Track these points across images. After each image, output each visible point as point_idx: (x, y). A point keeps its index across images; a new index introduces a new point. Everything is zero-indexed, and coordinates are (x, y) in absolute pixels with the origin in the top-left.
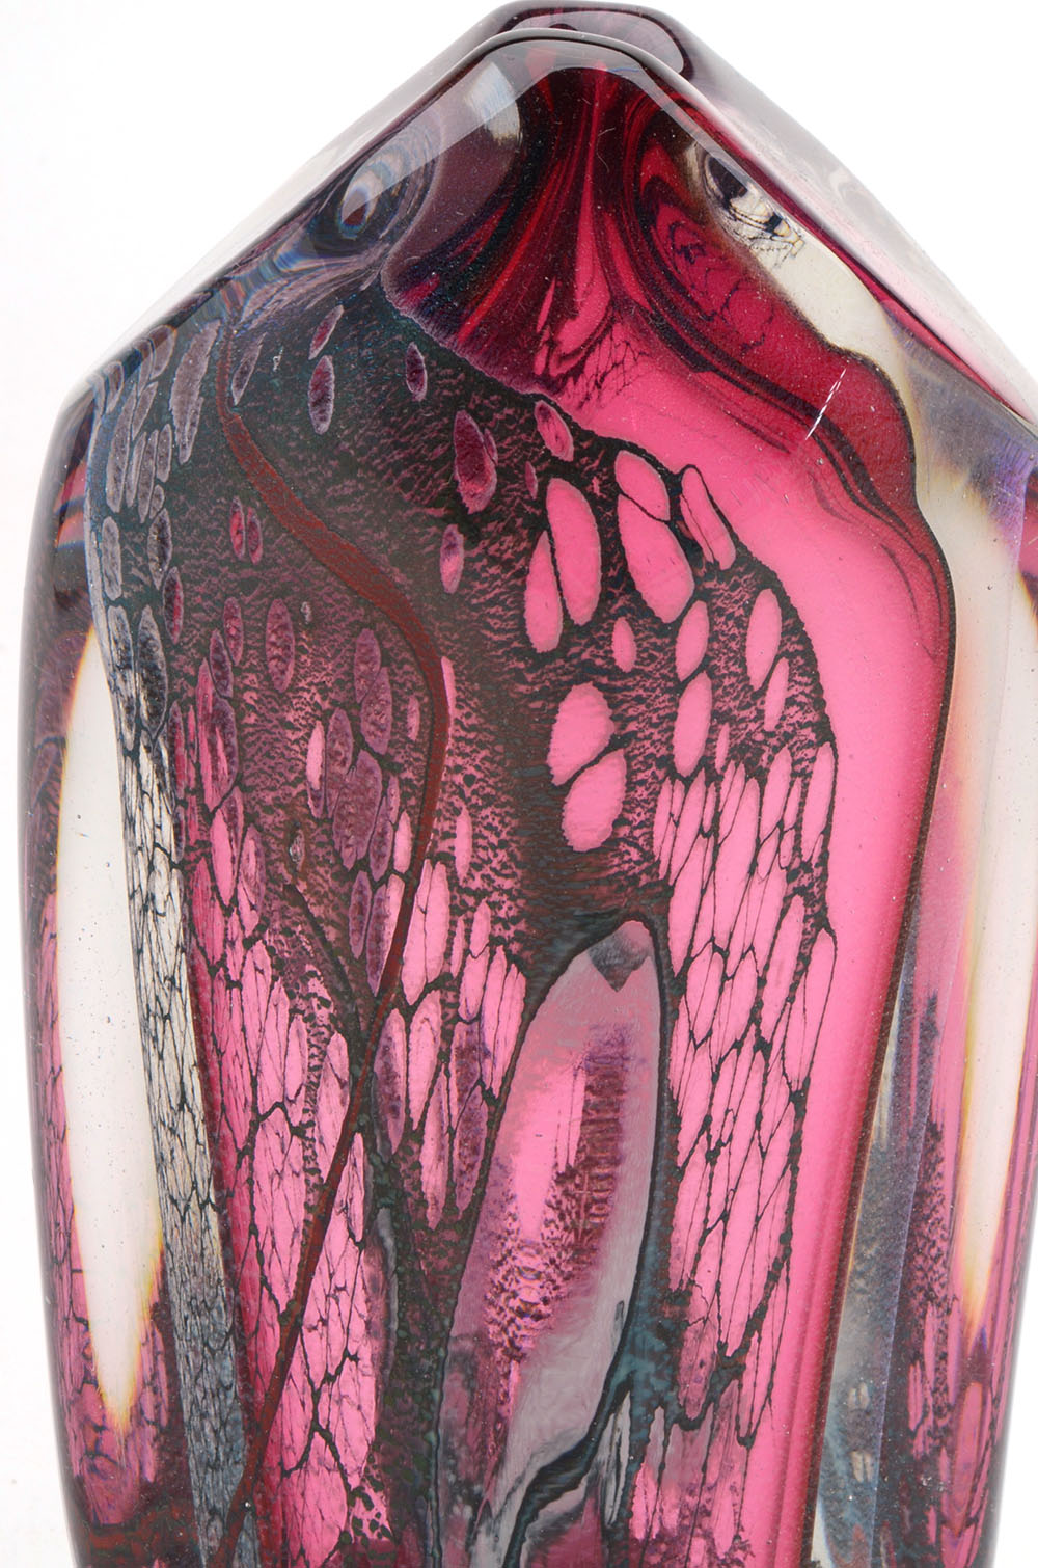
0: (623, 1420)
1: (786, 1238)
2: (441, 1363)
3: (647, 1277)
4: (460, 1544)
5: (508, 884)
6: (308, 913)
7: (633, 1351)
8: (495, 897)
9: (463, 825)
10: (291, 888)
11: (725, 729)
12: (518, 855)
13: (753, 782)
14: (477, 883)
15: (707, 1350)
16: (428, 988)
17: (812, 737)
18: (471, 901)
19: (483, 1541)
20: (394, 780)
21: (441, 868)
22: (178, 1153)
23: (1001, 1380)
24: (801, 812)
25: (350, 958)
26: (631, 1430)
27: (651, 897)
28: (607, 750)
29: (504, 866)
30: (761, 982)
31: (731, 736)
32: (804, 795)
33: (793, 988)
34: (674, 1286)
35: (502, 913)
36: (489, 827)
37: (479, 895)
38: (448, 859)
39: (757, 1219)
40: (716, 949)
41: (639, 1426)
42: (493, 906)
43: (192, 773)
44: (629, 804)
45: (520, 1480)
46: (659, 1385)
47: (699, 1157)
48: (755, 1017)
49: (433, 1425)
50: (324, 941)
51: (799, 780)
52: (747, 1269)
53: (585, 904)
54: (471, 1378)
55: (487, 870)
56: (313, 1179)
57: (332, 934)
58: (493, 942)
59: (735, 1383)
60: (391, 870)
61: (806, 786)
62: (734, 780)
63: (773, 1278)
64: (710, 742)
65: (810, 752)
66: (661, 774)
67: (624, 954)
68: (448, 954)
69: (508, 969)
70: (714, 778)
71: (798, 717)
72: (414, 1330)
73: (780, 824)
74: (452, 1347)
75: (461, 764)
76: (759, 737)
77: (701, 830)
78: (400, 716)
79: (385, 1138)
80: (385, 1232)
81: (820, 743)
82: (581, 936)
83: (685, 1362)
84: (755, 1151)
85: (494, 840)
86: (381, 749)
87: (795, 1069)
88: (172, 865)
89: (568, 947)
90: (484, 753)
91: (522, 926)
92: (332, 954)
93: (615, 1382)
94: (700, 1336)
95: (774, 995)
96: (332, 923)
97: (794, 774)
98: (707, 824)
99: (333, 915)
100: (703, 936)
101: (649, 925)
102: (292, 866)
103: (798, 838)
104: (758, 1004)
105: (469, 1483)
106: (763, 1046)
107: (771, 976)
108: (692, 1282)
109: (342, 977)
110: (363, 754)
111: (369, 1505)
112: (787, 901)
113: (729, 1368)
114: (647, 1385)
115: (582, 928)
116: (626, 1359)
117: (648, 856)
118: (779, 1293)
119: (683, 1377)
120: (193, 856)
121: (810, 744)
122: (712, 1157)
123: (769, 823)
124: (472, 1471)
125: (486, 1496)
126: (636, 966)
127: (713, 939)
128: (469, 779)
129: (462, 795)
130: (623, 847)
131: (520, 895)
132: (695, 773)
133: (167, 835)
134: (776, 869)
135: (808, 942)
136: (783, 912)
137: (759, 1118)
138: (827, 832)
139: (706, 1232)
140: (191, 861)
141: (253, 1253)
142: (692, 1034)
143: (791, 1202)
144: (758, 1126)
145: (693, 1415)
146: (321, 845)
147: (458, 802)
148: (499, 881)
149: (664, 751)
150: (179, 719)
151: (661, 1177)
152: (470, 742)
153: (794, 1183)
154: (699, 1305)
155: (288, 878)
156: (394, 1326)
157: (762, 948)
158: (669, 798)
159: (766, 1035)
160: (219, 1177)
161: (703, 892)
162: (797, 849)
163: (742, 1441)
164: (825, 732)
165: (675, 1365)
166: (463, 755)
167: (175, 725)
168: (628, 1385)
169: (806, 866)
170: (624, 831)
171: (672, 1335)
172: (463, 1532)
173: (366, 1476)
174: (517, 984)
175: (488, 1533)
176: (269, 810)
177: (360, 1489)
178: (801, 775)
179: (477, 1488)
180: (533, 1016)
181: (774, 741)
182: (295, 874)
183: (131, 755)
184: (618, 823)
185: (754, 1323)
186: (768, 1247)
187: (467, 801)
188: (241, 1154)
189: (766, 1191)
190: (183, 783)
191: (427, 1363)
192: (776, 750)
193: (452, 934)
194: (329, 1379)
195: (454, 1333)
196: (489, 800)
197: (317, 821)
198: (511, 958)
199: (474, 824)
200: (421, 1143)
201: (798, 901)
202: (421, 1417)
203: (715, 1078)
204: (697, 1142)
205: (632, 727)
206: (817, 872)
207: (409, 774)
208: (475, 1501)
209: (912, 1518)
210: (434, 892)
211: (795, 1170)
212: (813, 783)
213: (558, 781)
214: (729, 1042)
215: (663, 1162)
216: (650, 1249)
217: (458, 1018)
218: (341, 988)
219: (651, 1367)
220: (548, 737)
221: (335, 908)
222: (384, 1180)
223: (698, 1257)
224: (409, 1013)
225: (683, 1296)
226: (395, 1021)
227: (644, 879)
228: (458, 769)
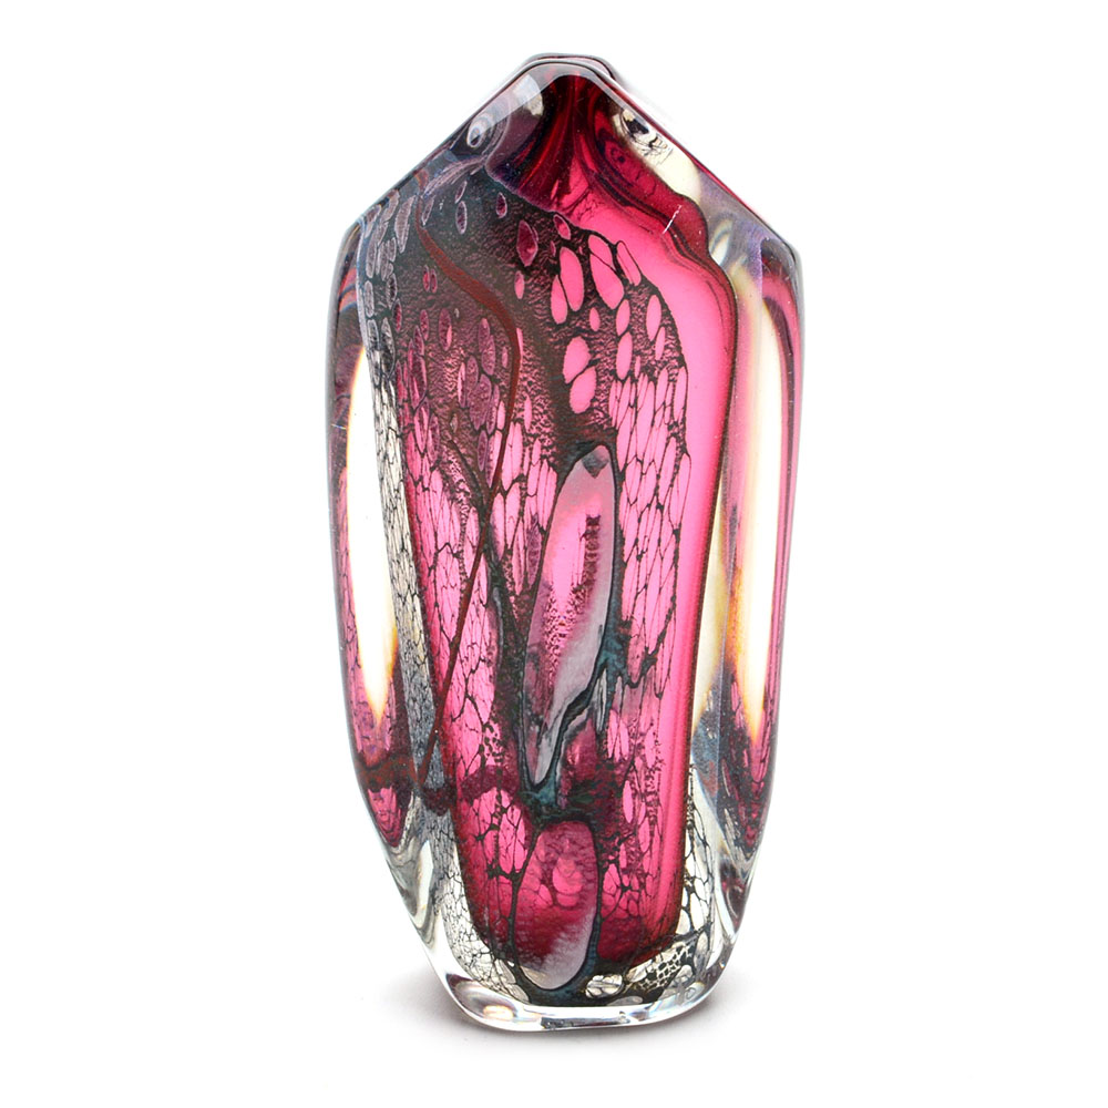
0: (603, 682)
1: (673, 599)
2: (523, 659)
3: (612, 614)
4: (534, 744)
5: (548, 430)
6: (459, 452)
7: (607, 649)
8: (542, 437)
9: (527, 405)
10: (451, 442)
11: (638, 358)
12: (552, 416)
13: (651, 383)
14: (534, 431)
15: (639, 650)
16: (513, 482)
17: (676, 364)
18: (532, 440)
19: (544, 742)
20: (497, 387)
21: (518, 424)
22: (401, 575)
23: (774, 692)
24: (673, 398)
25: (478, 471)
26: (607, 687)
27: (609, 435)
28: (588, 367)
29: (546, 422)
30: (658, 477)
31: (641, 362)
32: (674, 390)
33: (673, 480)
34: (624, 619)
35: (545, 444)
36: (539, 405)
37: (535, 436)
38: (521, 421)
39: (660, 589)
40: (638, 460)
41: (611, 685)
42: (542, 441)
43: (406, 393)
44: (598, 392)
45: (560, 712)
46: (620, 666)
47: (633, 557)
48: (656, 493)
49: (520, 689)
50: (467, 465)
51: (671, 384)
52: (657, 613)
53: (579, 438)
54: (537, 664)
55: (538, 425)
56: (463, 577)
57: (470, 461)
58: (542, 457)
59: (653, 667)
60: (496, 428)
61: (674, 386)
62: (643, 381)
63: (668, 618)
64: (632, 364)
65: (676, 371)
66: (611, 378)
67: (598, 461)
68: (522, 466)
69: (549, 470)
70: (634, 381)
71: (670, 354)
72: (511, 644)
73: (664, 403)
74: (528, 651)
75: (526, 376)
76: (653, 363)
77: (629, 405)
78: (499, 357)
79: (496, 554)
80: (496, 599)
81: (680, 367)
82: (578, 453)
83: (630, 656)
84: (658, 557)
85: (541, 410)
86: (491, 373)
87: (675, 519)
88: (397, 436)
89: (573, 458)
90: (536, 371)
91: (554, 450)
92: (470, 471)
93: (599, 664)
94: (637, 644)
95: (664, 483)
96: (470, 456)
97: (669, 381)
98: (632, 402)
99: (470, 452)
100: (632, 454)
101: (608, 448)
102: (451, 431)
103: (672, 410)
104: (657, 487)
105: (537, 715)
106: (660, 507)
107: (662, 475)
108: (632, 617)
109: (475, 481)
110: (483, 375)
111: (492, 730)
112: (668, 439)
113: (650, 660)
114: (614, 665)
115: (578, 449)
116: (604, 652)
117: (606, 416)
118: (671, 625)
119: (629, 662)
120: (406, 431)
121: (676, 367)
122: (639, 558)
123: (659, 403)
124: (539, 709)
125: (545, 720)
126: (603, 467)
127: (636, 456)
128: (530, 383)
129: (527, 391)
130: (596, 411)
131: (553, 435)
132: (626, 378)
133: (394, 424)
134: (663, 425)
135: (678, 459)
136: (667, 445)
137: (659, 540)
138: (685, 408)
139: (638, 593)
140: (405, 434)
142: (628, 500)
143: (675, 582)
144: (659, 545)
145: (635, 681)
146: (464, 420)
147: (525, 395)
148: (544, 429)
149: (612, 367)
150: (400, 368)
151: (617, 566)
152: (530, 366)
153: (676, 573)
154: (635, 629)
155: (450, 437)
156: (502, 643)
157: (658, 462)
158: (615, 389)
159: (661, 502)
160: (420, 582)
161: (631, 433)
162: (672, 416)
163: (657, 696)
164: (682, 362)
165: (626, 656)
166: (527, 372)
167: (398, 371)
168: (605, 665)
169: (676, 424)
170: (596, 404)
171: (624, 641)
172: (535, 739)
173: (491, 717)
174: (553, 476)
175: (547, 737)
176: (440, 406)
177: (488, 723)
178: (672, 381)
179: (541, 717)
180: (560, 490)
181: (660, 365)
182: (453, 434)
183: (378, 387)
184: (593, 400)
185: (661, 638)
186: (665, 604)
187: (529, 393)
188: (430, 569)
189: (664, 576)
190: (402, 398)
191: (517, 659)
192: (661, 369)
193: (524, 455)
194: (472, 672)
195: (528, 644)
196: (539, 392)
197: (463, 410)
198: (550, 465)
199: (533, 404)
200: (512, 555)
201: (673, 439)
202: (515, 686)
203: (639, 521)
204: (632, 551)
205: (598, 356)
206: (681, 427)
207: (503, 383)
208: (540, 723)
209: (736, 755)
210: (515, 436)
211: (676, 567)
212: (678, 385)
213: (567, 382)
214: (645, 504)
215: (617, 559)
216: (613, 600)
217: (527, 494)
218: (474, 485)
219: (615, 657)
220: (562, 361)
221: (472, 448)
222: (496, 574)
223: (634, 605)
224: (505, 494)
225: (628, 624)
226: (498, 499)
227: (605, 426)
228: (525, 379)
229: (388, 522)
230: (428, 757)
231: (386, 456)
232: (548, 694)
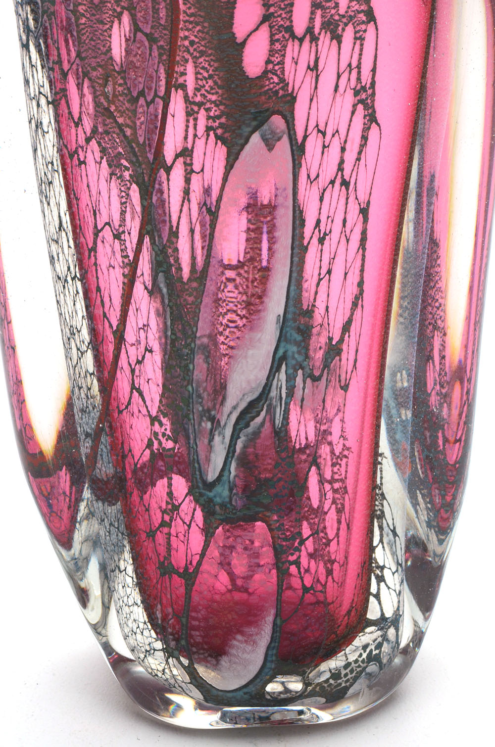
0: (282, 376)
1: (361, 284)
2: (192, 351)
3: (291, 302)
4: (206, 441)
5: (214, 98)
6: (116, 122)
7: (286, 341)
8: (208, 105)
9: (190, 68)
10: (107, 109)
11: (319, 12)
12: (219, 82)
13: (335, 41)
14: (198, 99)
15: (323, 340)
16: (177, 156)
17: (364, 18)
18: (196, 108)
19: (217, 439)
20: (155, 47)
21: (180, 92)
23: (471, 370)
24: (360, 59)
25: (138, 143)
26: (287, 381)
27: (285, 102)
28: (262, 23)
29: (212, 88)
30: (343, 149)
31: (322, 16)
32: (361, 50)
33: (360, 153)
34: (305, 307)
35: (212, 114)
36: (203, 68)
37: (200, 105)
38: (183, 87)
39: (346, 274)
40: (319, 131)
41: (291, 378)
42: (208, 110)
43: (56, 53)
44: (272, 52)
45: (235, 408)
46: (300, 358)
47: (315, 241)
48: (340, 168)
49: (190, 382)
50: (125, 136)
51: (358, 42)
52: (342, 300)
53: (254, 107)
54: (207, 357)
55: (203, 92)
56: (126, 261)
57: (128, 132)
58: (208, 129)
59: (337, 358)
60: (156, 95)
61: (362, 45)
62: (325, 40)
63: (355, 305)
64: (312, 20)
65: (363, 27)
66: (287, 36)
67: (273, 133)
68: (186, 138)
69: (216, 143)
70: (314, 39)
71: (357, 7)
72: (179, 334)
73: (350, 65)
74: (198, 342)
75: (187, 35)
76: (337, 17)
77: (309, 67)
79: (160, 237)
80: (162, 285)
81: (369, 22)
82: (254, 123)
84: (343, 239)
85: (206, 75)
86: (148, 31)
87: (362, 197)
88: (49, 103)
89: (249, 129)
90: (198, 28)
91: (223, 120)
92: (129, 143)
93: (278, 356)
94: (319, 334)
95: (350, 156)
96: (128, 126)
97: (356, 38)
98: (312, 64)
99: (128, 121)
100: (312, 124)
101: (284, 117)
102: (107, 97)
103: (359, 73)
104: (342, 162)
105: (209, 411)
106: (345, 184)
107: (348, 146)
108: (314, 306)
109: (135, 154)
110: (139, 35)
111: (161, 424)
112: (355, 106)
113: (334, 350)
114: (293, 358)
116: (282, 344)
117: (282, 80)
118: (358, 312)
119: (311, 353)
120: (58, 97)
121: (363, 22)
122: (321, 241)
123: (344, 65)
124: (210, 404)
125: (218, 417)
126: (279, 139)
127: (317, 126)
128: (192, 43)
129: (188, 51)
130: (270, 75)
131: (221, 103)
132: (304, 36)
134: (348, 90)
135: (366, 129)
136: (353, 113)
137: (345, 221)
138: (374, 70)
139: (320, 280)
140: (59, 99)
141: (99, 302)
142: (309, 176)
143: (363, 265)
144: (344, 226)
145: (317, 373)
146: (120, 85)
147: (187, 56)
148: (209, 96)
149: (288, 23)
150: (47, 24)
151: (296, 251)
152: (191, 22)
153: (364, 256)
154: (318, 317)
155: (106, 104)
156: (169, 333)
157: (343, 132)
158: (292, 49)
159: (347, 177)
160: (80, 262)
161: (311, 100)
162: (359, 79)
163: (342, 388)
164: (371, 17)
165: (307, 349)
166: (188, 30)
167: (46, 28)
168: (284, 358)
169: (364, 88)
170: (270, 66)
171: (306, 333)
172: (207, 435)
173: (159, 410)
174: (221, 151)
175: (219, 435)
176: (94, 69)
177: (156, 417)
178: (359, 39)
179: (213, 413)
181: (344, 20)
182: (109, 102)
183: (25, 46)
184: (268, 62)
185: (346, 327)
186: (352, 289)
187: (191, 54)
188: (90, 251)
189: (350, 260)
190: (51, 58)
191: (186, 351)
192: (346, 25)
193: (187, 126)
194: (139, 362)
195: (198, 335)
196: (202, 53)
197: (118, 73)
198: (217, 137)
199: (196, 67)
200: (177, 237)
201: (360, 107)
202: (184, 378)
203: (321, 199)
204: (313, 233)
205: (272, 10)
206: (370, 92)
207: (162, 43)
208: (212, 419)
209: (430, 436)
210: (177, 105)
211: (364, 249)
212: (366, 43)
213: (238, 41)
214: (328, 181)
215: (297, 243)
216: (292, 288)
217: (192, 171)
218: (134, 159)
219: (295, 349)
220: (232, 17)
221: (130, 118)
222: (160, 258)
223: (316, 293)
224: (168, 170)
225: (309, 313)
226: (162, 173)
227: (281, 93)
228: (186, 38)
229: (45, 198)
230: (95, 448)
231: (39, 125)
232: (220, 390)
